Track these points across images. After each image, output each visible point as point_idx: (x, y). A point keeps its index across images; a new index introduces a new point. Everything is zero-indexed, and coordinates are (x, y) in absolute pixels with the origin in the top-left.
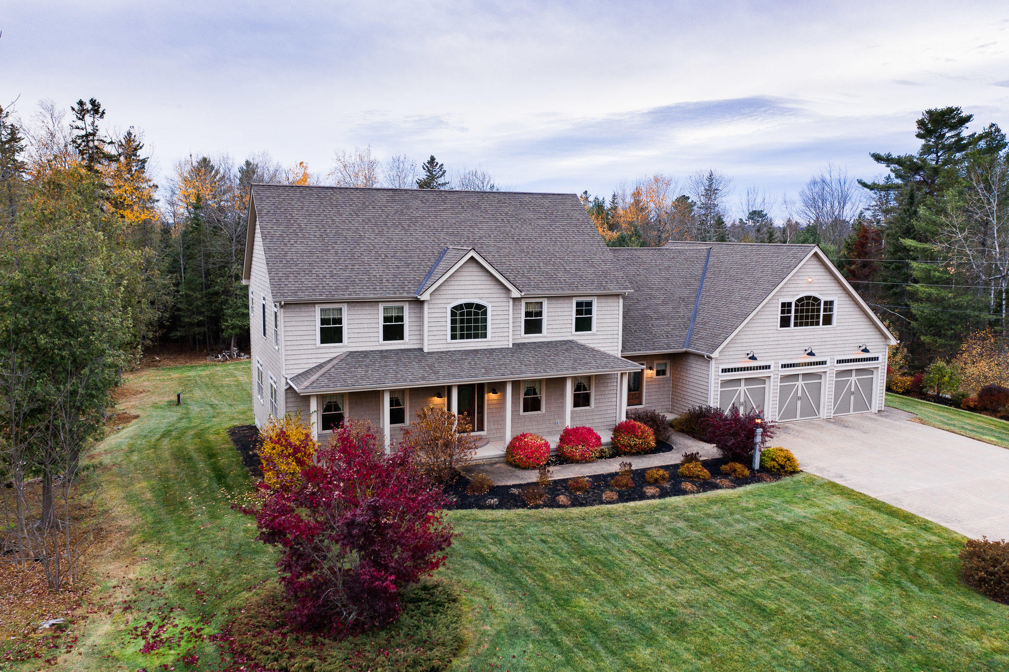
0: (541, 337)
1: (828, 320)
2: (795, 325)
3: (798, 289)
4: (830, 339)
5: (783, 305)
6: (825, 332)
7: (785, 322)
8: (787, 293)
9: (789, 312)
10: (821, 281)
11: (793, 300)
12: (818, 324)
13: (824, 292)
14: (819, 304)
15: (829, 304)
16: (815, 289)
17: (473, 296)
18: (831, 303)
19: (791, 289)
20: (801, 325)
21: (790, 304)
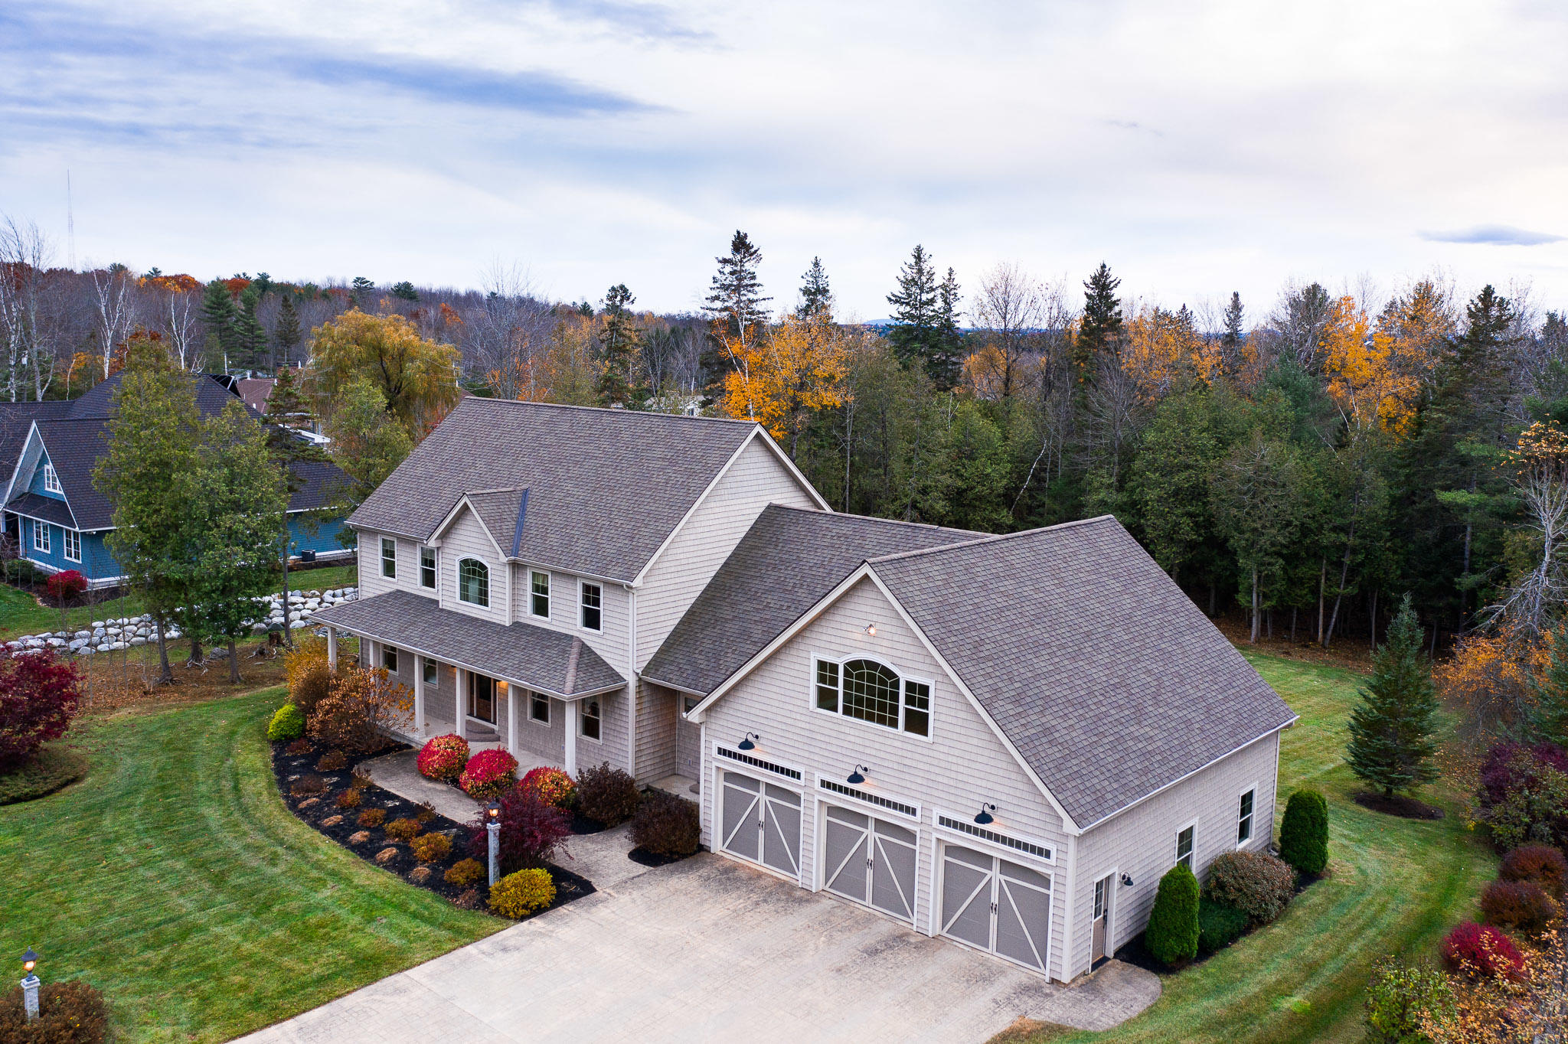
0: (546, 622)
1: (918, 723)
2: (847, 711)
3: (848, 642)
4: (921, 766)
5: (822, 665)
6: (909, 747)
7: (826, 700)
8: (828, 645)
9: (835, 682)
10: (896, 638)
11: (841, 662)
12: (894, 723)
13: (903, 662)
14: (896, 685)
15: (919, 693)
16: (884, 650)
17: (476, 551)
18: (924, 690)
19: (833, 639)
20: (859, 714)
21: (834, 668)
